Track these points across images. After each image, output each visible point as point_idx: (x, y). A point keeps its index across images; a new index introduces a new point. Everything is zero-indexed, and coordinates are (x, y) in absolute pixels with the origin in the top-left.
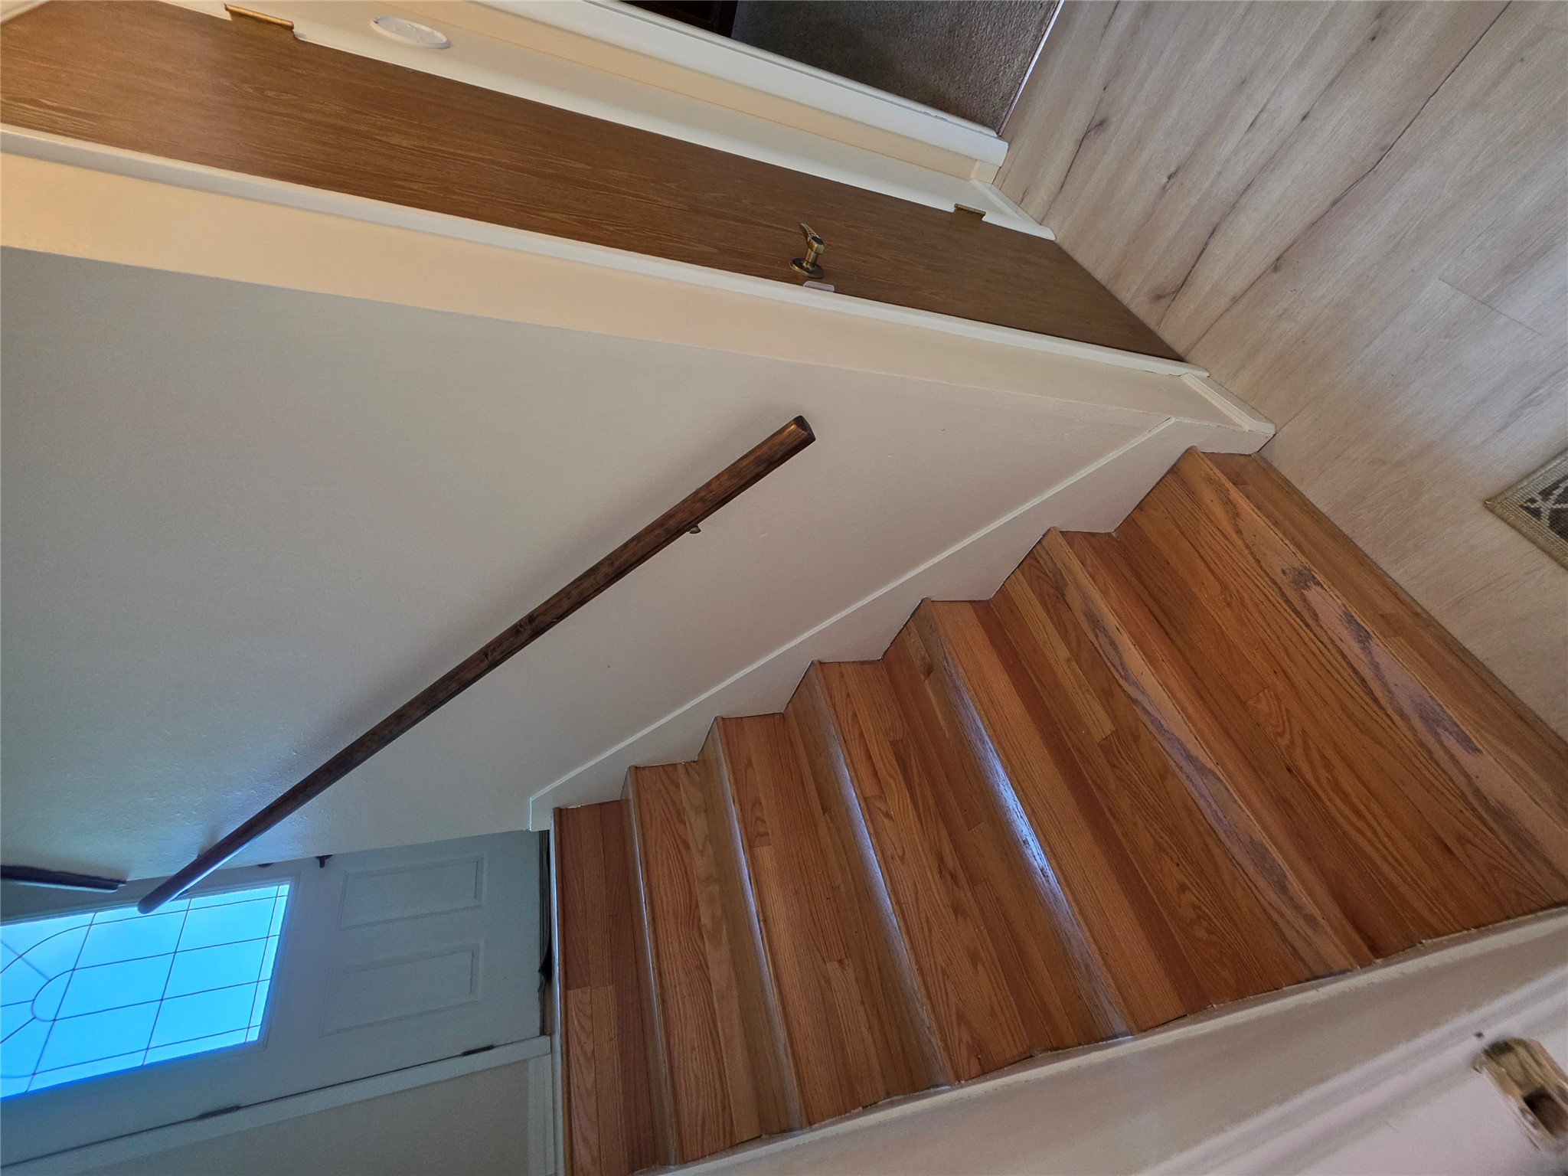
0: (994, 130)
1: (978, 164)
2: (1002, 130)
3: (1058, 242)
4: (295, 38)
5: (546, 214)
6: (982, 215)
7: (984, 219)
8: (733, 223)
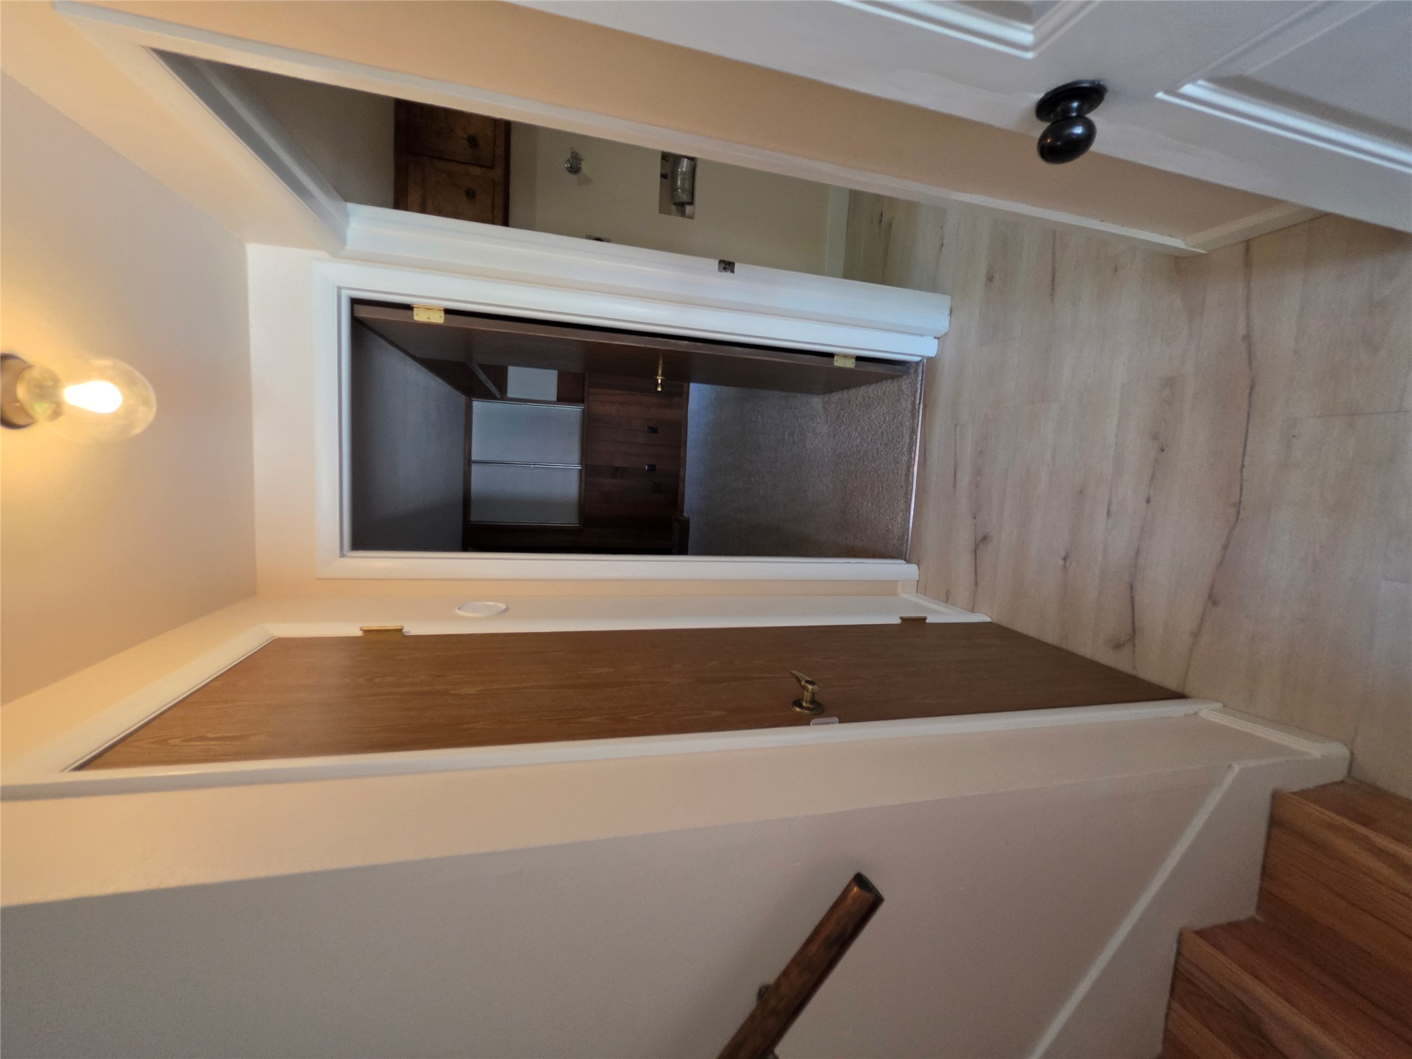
0: (901, 559)
1: (900, 583)
2: (907, 556)
3: (995, 621)
4: (404, 636)
5: (582, 720)
6: (924, 619)
7: (927, 621)
8: (734, 683)
